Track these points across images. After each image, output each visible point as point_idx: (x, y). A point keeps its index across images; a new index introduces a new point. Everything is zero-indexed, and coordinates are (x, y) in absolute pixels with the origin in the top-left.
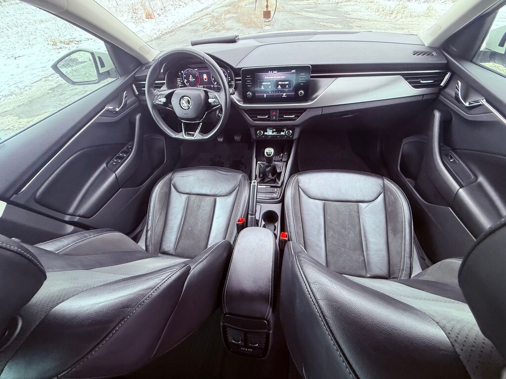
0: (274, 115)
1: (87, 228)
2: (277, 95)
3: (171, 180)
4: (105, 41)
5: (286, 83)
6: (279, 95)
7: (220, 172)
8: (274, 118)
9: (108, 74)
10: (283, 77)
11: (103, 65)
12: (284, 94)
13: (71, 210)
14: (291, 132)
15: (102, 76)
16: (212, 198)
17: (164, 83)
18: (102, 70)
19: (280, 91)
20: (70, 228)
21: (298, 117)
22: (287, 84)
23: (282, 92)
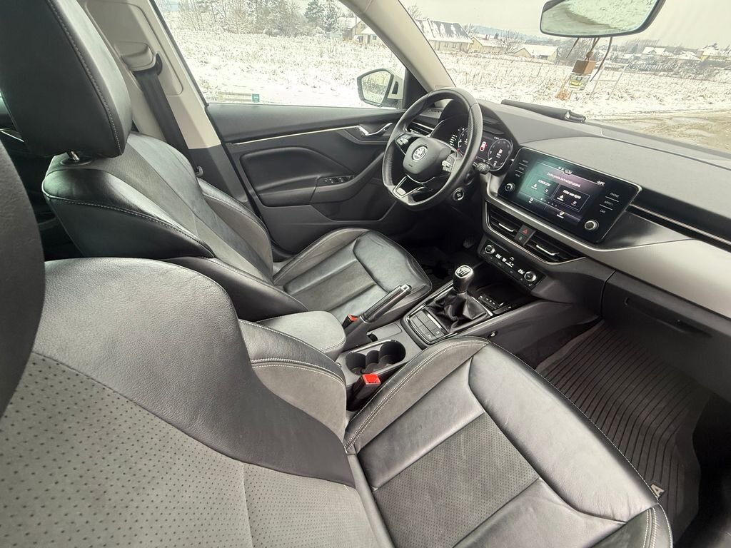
0: (522, 235)
1: (257, 213)
2: (550, 209)
3: (361, 235)
4: (407, 69)
5: (576, 196)
6: (554, 210)
7: (408, 262)
8: (520, 238)
9: (395, 102)
10: (576, 185)
11: (395, 92)
12: (562, 213)
13: (259, 188)
14: (534, 278)
15: (387, 101)
16: (372, 282)
17: (430, 131)
18: (391, 96)
19: (556, 204)
20: (244, 199)
21: (561, 260)
22: (576, 200)
23: (561, 206)
